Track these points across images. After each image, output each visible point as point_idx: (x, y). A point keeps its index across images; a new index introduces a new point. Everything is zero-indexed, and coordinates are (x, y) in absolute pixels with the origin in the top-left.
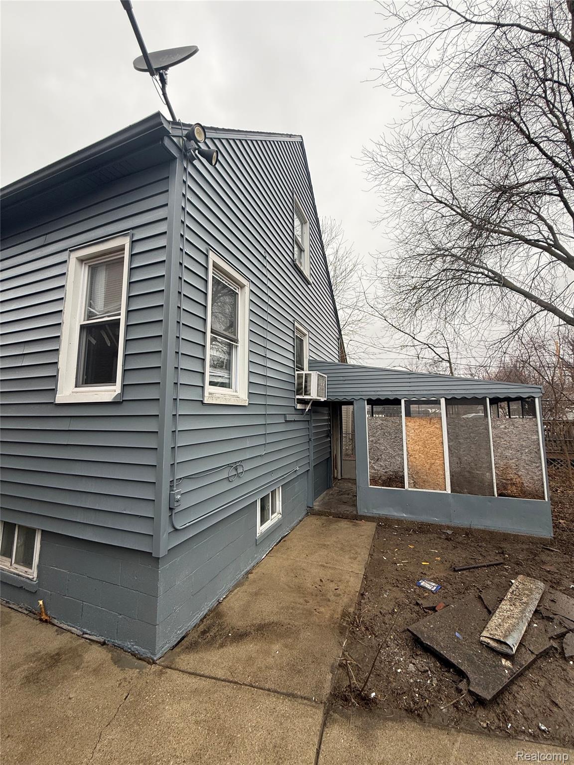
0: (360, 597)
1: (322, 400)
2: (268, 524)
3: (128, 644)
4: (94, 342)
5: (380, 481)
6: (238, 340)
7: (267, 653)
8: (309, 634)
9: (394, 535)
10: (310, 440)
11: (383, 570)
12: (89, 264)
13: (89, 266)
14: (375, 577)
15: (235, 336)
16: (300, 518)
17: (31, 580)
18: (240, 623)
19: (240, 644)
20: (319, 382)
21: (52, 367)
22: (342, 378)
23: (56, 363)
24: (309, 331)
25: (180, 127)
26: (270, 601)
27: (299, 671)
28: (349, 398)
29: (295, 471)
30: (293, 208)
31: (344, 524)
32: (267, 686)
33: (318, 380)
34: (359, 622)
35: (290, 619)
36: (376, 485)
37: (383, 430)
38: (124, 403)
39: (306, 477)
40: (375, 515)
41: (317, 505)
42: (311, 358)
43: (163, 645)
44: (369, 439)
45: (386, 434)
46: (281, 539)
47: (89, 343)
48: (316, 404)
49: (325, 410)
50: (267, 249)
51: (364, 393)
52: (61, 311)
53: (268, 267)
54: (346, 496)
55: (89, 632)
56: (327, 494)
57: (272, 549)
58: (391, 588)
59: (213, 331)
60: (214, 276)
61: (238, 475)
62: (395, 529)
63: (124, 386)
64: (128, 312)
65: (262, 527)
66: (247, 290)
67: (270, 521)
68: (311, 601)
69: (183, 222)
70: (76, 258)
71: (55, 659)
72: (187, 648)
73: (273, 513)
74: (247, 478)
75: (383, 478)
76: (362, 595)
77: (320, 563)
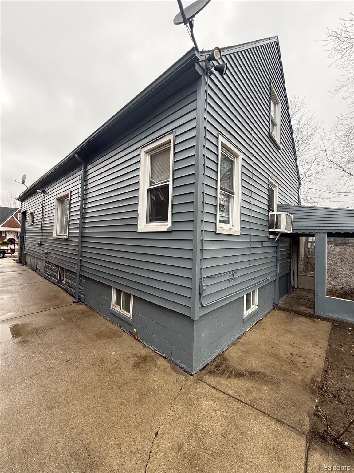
0: (325, 373)
1: (289, 232)
2: (250, 311)
3: (178, 362)
4: (154, 198)
5: (336, 294)
6: (234, 193)
7: (259, 390)
8: (287, 387)
9: (349, 334)
10: (277, 259)
11: (342, 358)
12: (151, 154)
13: (151, 155)
14: (336, 362)
15: (232, 190)
16: (269, 310)
17: (130, 318)
18: (238, 367)
19: (240, 379)
20: (287, 220)
21: (135, 213)
22: (305, 217)
23: (137, 210)
24: (279, 184)
25: (204, 54)
26: (256, 359)
27: (283, 408)
28: (311, 232)
29: (267, 280)
30: (270, 94)
31: (304, 320)
32: (262, 410)
33: (287, 218)
34: (327, 390)
35: (272, 373)
36: (332, 296)
37: (341, 256)
38: (173, 232)
39: (274, 284)
40: (330, 317)
41: (281, 303)
42: (279, 203)
43: (197, 367)
44: (327, 262)
45: (344, 259)
46: (258, 322)
47: (151, 199)
48: (284, 235)
49: (287, 240)
50: (253, 128)
51: (325, 228)
52: (138, 182)
53: (254, 141)
54: (304, 301)
55: (157, 350)
56: (287, 297)
57: (253, 326)
58: (351, 372)
59: (221, 188)
60: (222, 152)
61: (234, 279)
62: (350, 331)
63: (172, 223)
64: (174, 179)
65: (247, 312)
66: (240, 158)
67: (251, 309)
68: (285, 366)
69: (205, 119)
70: (145, 151)
71: (145, 359)
72: (209, 372)
73: (253, 304)
74: (239, 281)
75: (340, 292)
76: (326, 371)
77: (289, 343)
